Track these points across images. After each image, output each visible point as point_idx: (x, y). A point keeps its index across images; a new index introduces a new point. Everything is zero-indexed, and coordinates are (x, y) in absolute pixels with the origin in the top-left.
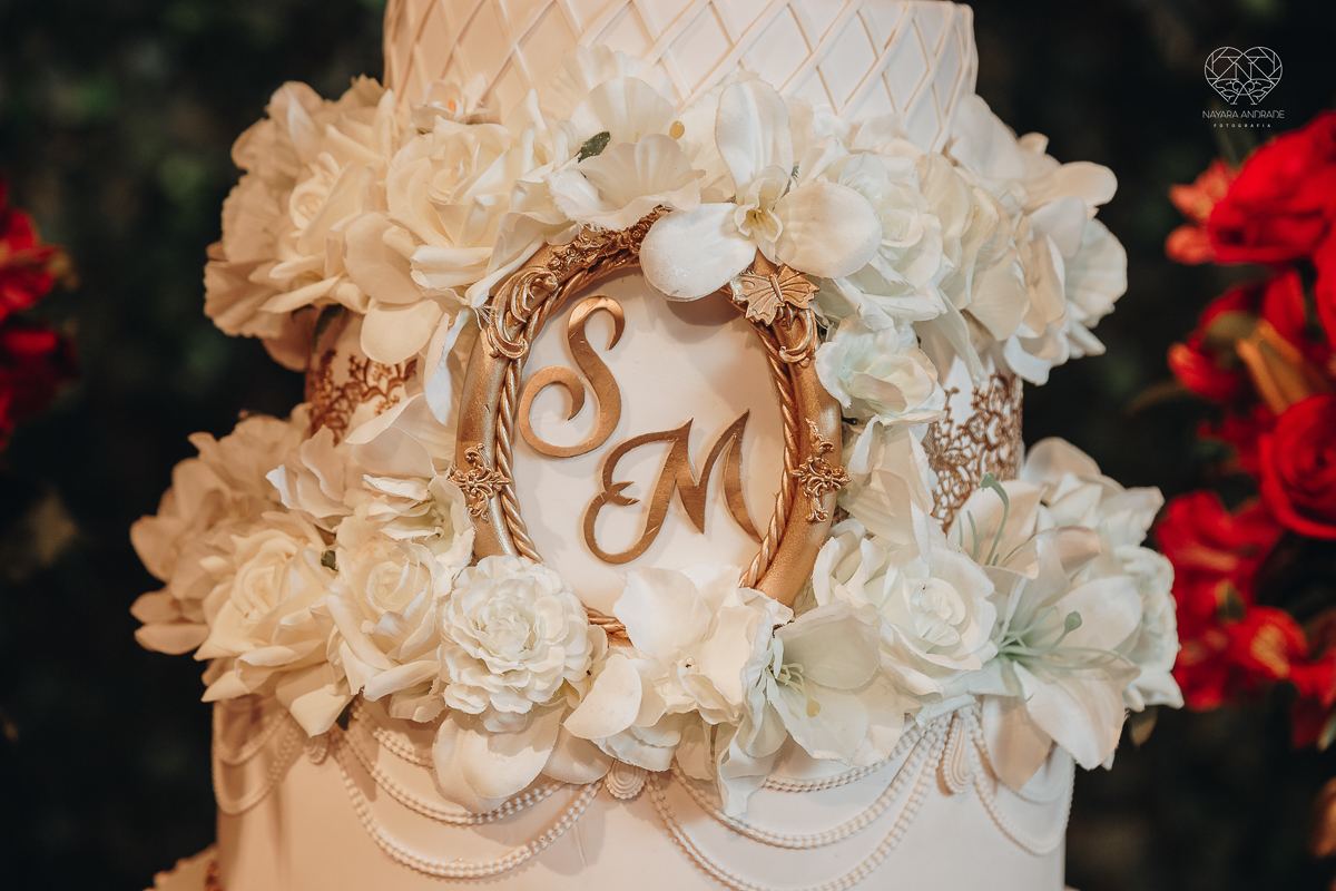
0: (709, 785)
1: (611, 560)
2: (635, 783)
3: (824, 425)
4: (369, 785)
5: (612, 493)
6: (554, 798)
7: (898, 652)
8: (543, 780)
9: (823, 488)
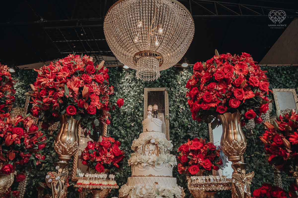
0: (154, 165)
1: (150, 156)
2: (151, 165)
3: (159, 149)
4: (139, 167)
5: (149, 153)
6: (147, 166)
7: (163, 159)
8: (146, 165)
9: (159, 152)
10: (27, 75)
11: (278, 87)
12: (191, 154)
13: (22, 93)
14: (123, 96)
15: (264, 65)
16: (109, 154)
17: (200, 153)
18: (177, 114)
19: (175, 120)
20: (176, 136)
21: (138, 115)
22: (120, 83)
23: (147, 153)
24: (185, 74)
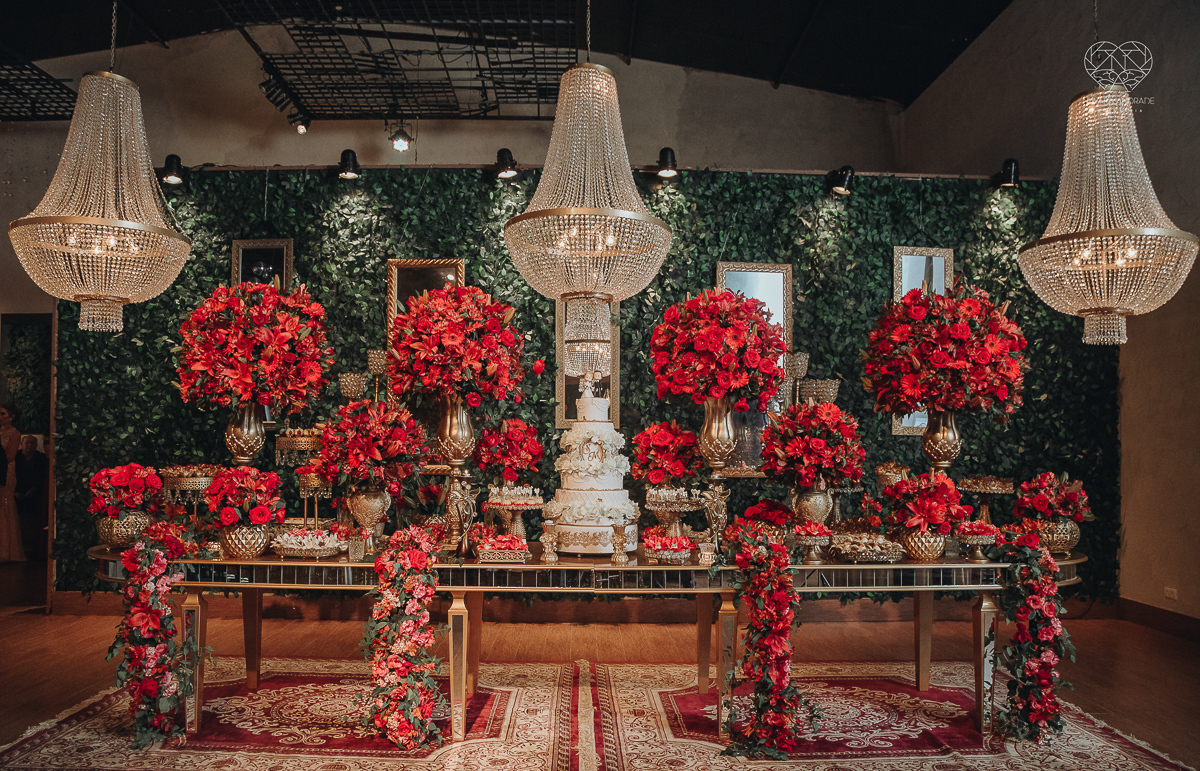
0: (597, 475)
1: (590, 461)
2: (592, 474)
3: (604, 450)
4: (573, 477)
5: (589, 456)
6: (587, 477)
7: (609, 464)
9: (604, 455)
10: (217, 190)
11: (911, 242)
12: (652, 452)
13: (215, 246)
14: (500, 257)
15: (885, 174)
16: (523, 454)
17: (668, 451)
18: (640, 310)
19: (634, 326)
20: (636, 365)
21: (541, 312)
22: (488, 220)
23: (586, 457)
24: (666, 198)
